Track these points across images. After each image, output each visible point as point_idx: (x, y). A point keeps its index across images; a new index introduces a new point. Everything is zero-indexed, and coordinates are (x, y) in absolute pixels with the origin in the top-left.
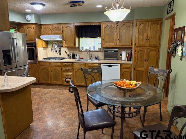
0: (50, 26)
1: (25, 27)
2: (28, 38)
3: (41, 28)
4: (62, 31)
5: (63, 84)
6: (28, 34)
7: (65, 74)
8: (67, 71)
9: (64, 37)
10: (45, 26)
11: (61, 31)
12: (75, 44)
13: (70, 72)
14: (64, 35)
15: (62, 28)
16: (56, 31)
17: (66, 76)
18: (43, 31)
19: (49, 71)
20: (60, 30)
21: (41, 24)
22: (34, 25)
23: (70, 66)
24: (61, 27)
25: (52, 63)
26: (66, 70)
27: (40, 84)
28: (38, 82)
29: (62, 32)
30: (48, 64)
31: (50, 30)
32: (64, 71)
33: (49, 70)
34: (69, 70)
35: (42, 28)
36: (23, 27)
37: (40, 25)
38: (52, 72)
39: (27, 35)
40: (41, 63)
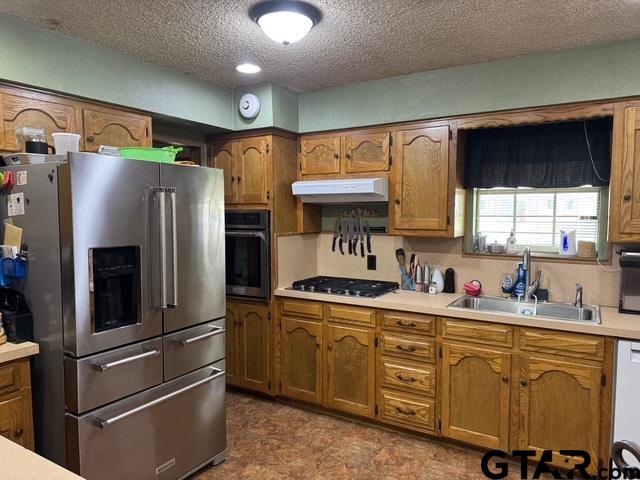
0: (336, 141)
1: (236, 146)
2: (244, 193)
3: (297, 149)
4: (387, 162)
5: (379, 418)
6: (243, 178)
7: (393, 367)
8: (407, 354)
9: (398, 188)
10: (313, 142)
11: (386, 158)
12: (450, 221)
13: (422, 361)
14: (399, 179)
15: (391, 143)
16: (363, 159)
17: (401, 383)
18: (304, 164)
19: (318, 346)
20: (377, 158)
21: (300, 131)
22: (269, 138)
23: (423, 333)
24: (386, 142)
25: (333, 308)
26: (399, 347)
27: (277, 396)
28: (270, 388)
29: (390, 163)
30: (315, 309)
31: (337, 157)
32: (389, 353)
33: (319, 341)
34: (416, 352)
35: (304, 148)
36: (226, 147)
37: (296, 137)
38: (330, 349)
39: (239, 179)
40: (288, 306)
